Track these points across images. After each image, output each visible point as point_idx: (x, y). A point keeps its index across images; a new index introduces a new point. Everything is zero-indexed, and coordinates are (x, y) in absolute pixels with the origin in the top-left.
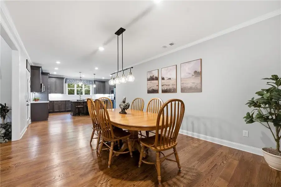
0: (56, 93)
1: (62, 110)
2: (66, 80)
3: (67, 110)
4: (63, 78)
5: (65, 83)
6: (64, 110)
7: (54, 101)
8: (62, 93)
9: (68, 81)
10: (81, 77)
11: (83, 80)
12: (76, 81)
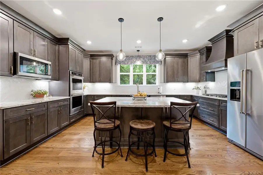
2: (116, 58)
5: (116, 64)
10: (138, 51)
11: (143, 57)
12: (132, 59)
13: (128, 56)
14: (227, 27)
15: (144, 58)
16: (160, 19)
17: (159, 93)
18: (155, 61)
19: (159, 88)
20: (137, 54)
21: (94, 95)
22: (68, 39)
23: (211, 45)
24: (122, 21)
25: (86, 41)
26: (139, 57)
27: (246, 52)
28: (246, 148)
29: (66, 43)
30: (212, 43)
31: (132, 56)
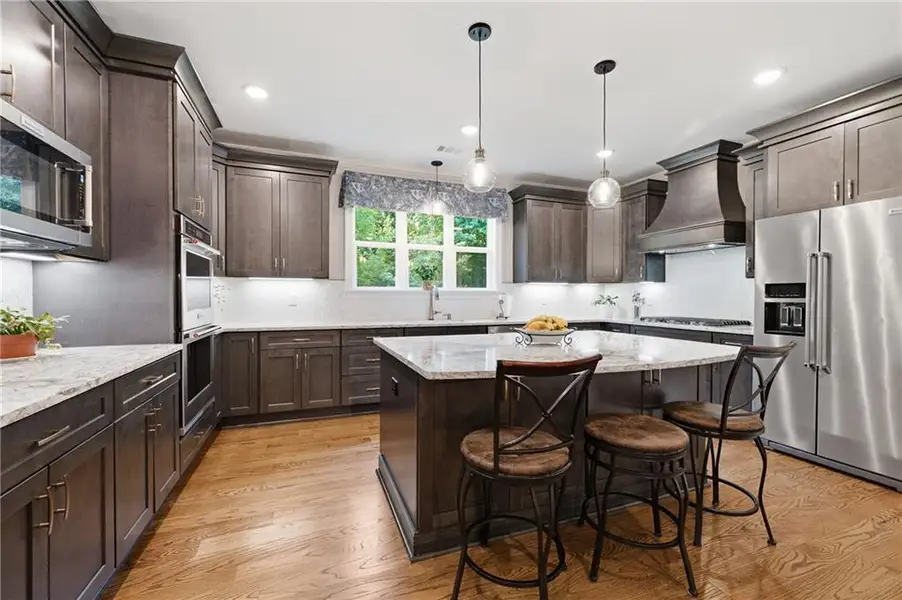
0: (280, 276)
1: (314, 402)
2: (344, 181)
3: (350, 399)
4: (328, 167)
5: (341, 204)
6: (328, 402)
7: (259, 333)
8: (322, 273)
9: (357, 188)
10: (437, 164)
11: (450, 188)
12: (408, 192)
13: (394, 179)
14: (748, 133)
15: (451, 194)
16: (605, 67)
17: (501, 316)
18: (487, 208)
19: (501, 302)
20: (431, 174)
21: (259, 332)
22: (175, 52)
23: (666, 179)
24: (483, 35)
25: (244, 87)
26: (435, 187)
27: (819, 208)
28: (816, 454)
29: (165, 73)
30: (666, 171)
31: (410, 181)
